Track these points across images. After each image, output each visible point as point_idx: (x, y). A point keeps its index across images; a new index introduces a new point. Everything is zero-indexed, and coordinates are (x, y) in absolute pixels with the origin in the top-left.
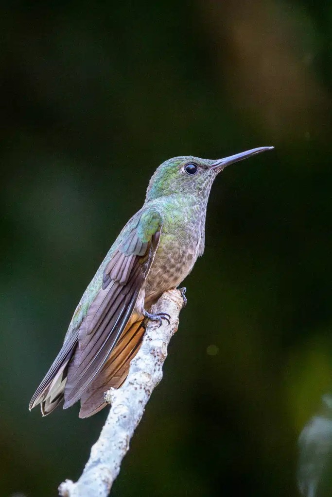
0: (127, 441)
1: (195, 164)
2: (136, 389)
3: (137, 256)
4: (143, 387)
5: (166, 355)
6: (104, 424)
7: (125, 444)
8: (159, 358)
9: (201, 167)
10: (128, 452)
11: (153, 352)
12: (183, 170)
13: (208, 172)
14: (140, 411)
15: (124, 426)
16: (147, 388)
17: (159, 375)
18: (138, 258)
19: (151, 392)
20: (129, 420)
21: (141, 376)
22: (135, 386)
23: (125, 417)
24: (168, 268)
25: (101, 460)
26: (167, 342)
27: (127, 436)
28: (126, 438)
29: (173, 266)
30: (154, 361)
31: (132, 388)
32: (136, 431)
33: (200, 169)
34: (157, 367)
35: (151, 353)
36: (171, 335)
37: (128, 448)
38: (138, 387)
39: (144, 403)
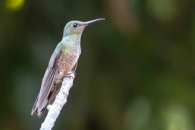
0: (54, 123)
1: (76, 24)
2: (57, 105)
3: (56, 58)
4: (60, 105)
5: (68, 94)
6: (46, 117)
7: (53, 123)
8: (66, 95)
9: (78, 24)
10: (54, 126)
11: (64, 93)
12: (72, 25)
13: (81, 27)
14: (58, 113)
15: (53, 117)
16: (61, 105)
17: (65, 101)
18: (56, 59)
19: (63, 106)
20: (55, 115)
21: (59, 101)
22: (57, 104)
23: (53, 114)
24: (68, 61)
25: (45, 129)
26: (69, 90)
27: (54, 121)
28: (53, 121)
29: (69, 60)
30: (64, 96)
31: (56, 105)
32: (57, 119)
33: (78, 26)
34: (65, 98)
35: (63, 94)
36: (70, 88)
37: (54, 125)
38: (58, 104)
39: (60, 110)
